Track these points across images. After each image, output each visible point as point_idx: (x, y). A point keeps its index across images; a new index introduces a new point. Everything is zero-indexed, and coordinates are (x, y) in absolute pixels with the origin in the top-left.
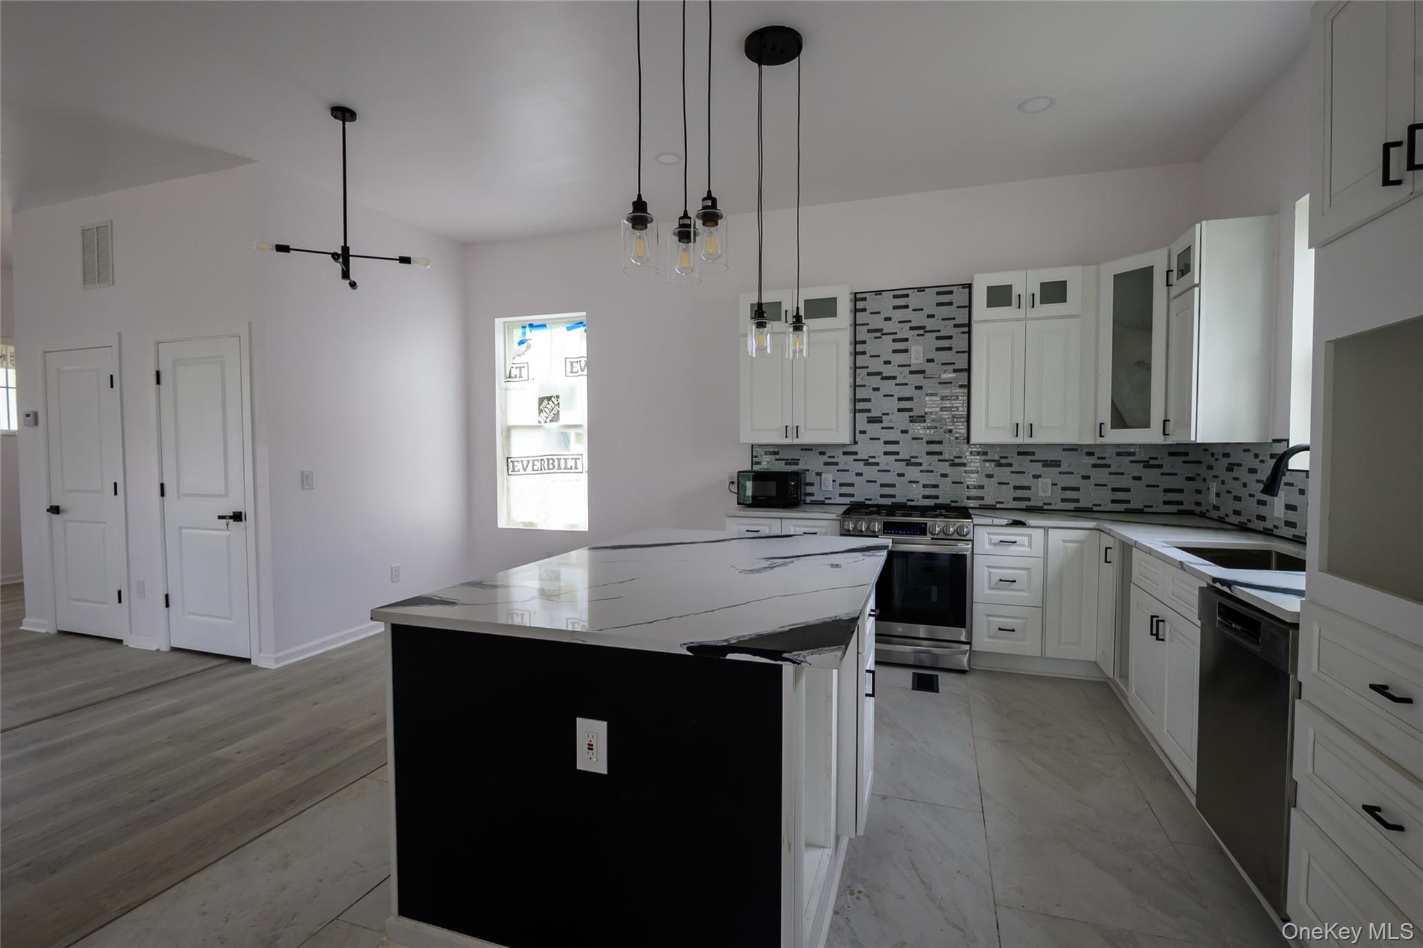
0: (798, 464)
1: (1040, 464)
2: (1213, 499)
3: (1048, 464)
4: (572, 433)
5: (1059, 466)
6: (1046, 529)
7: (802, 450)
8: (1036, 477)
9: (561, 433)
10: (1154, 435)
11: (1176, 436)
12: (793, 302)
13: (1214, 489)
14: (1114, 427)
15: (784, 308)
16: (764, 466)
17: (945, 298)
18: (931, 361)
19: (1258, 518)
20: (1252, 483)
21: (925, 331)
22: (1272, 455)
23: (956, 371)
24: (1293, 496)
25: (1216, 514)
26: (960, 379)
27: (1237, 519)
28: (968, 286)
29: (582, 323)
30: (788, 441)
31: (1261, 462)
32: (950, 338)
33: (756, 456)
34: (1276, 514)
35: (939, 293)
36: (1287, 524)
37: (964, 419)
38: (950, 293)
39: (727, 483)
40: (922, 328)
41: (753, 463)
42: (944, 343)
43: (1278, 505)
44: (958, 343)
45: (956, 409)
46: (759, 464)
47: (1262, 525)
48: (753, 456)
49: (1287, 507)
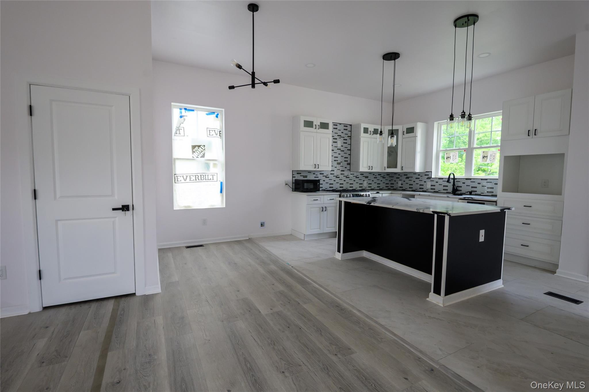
0: (307, 177)
1: (365, 177)
2: (400, 185)
3: (367, 177)
4: (211, 163)
5: (368, 178)
6: (382, 194)
7: (308, 172)
8: (364, 181)
9: (206, 163)
10: (398, 170)
11: (405, 170)
12: (317, 122)
13: (400, 183)
14: (387, 168)
15: (314, 124)
16: (296, 178)
17: (346, 128)
18: (342, 146)
19: (420, 188)
20: (417, 181)
21: (341, 137)
22: (425, 175)
23: (348, 150)
24: (434, 183)
25: (401, 189)
26: (349, 152)
27: (411, 189)
28: (351, 125)
29: (214, 113)
30: (315, 169)
31: (421, 176)
32: (346, 140)
33: (294, 175)
34: (428, 187)
35: (344, 126)
36: (431, 189)
37: (349, 164)
38: (347, 126)
39: (284, 184)
40: (340, 136)
41: (293, 177)
42: (345, 141)
43: (428, 185)
44: (348, 141)
45: (347, 161)
46: (295, 177)
47: (421, 190)
48: (293, 175)
49: (432, 185)
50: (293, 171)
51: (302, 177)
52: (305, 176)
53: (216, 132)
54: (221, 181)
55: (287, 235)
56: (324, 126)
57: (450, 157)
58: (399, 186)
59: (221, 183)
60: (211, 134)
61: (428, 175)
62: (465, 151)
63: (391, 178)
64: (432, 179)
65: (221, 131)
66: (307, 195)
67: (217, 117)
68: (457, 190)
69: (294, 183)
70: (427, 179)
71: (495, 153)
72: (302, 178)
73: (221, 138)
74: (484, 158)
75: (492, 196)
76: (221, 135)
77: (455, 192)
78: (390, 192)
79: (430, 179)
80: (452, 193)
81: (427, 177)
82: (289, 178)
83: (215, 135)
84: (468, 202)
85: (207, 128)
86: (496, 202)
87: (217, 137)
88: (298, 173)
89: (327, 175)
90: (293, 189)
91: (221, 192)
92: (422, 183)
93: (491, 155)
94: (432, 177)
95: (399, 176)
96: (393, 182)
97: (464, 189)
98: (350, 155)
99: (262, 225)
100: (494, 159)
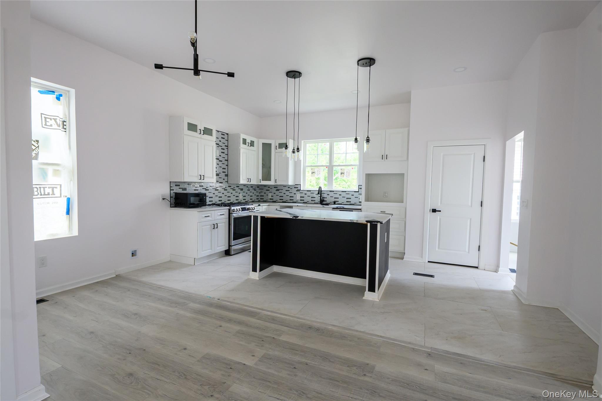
0: (186, 190)
1: (240, 190)
3: (242, 190)
4: (50, 170)
5: (243, 190)
6: (262, 206)
7: (189, 184)
8: (239, 193)
9: (40, 168)
10: (271, 183)
11: (278, 183)
12: (201, 127)
13: (270, 195)
14: (262, 180)
15: (199, 128)
16: (175, 191)
17: (223, 136)
18: (220, 156)
19: (290, 200)
20: (287, 193)
21: (219, 146)
22: (295, 188)
23: (225, 160)
24: (303, 195)
25: (272, 201)
26: (226, 163)
27: (281, 201)
28: (228, 134)
29: (53, 92)
30: (200, 181)
31: (291, 189)
32: (224, 149)
33: (172, 187)
34: (297, 199)
35: (222, 134)
36: (301, 200)
37: (227, 175)
38: (224, 135)
39: (161, 199)
40: (218, 144)
41: (171, 190)
42: (223, 151)
43: (298, 197)
44: (226, 151)
45: (225, 172)
46: (173, 190)
47: (292, 201)
48: (170, 187)
49: (301, 197)
50: (170, 182)
51: (181, 189)
52: (184, 188)
53: (58, 121)
54: (67, 197)
55: (166, 262)
56: (207, 131)
57: (315, 172)
58: (269, 198)
59: (69, 200)
60: (48, 124)
61: (298, 188)
62: (327, 168)
63: (261, 191)
64: (301, 191)
65: (65, 122)
66: (198, 212)
67: (58, 98)
68: (323, 201)
69: (172, 197)
70: (297, 191)
71: (350, 171)
72: (181, 191)
73: (65, 131)
74: (341, 174)
75: (350, 205)
76: (65, 128)
77: (322, 202)
78: (268, 204)
79: (300, 191)
80: (320, 204)
81: (296, 189)
82: (165, 191)
83: (55, 126)
84: (340, 210)
85: (41, 114)
86: (361, 209)
87: (60, 130)
88: (176, 185)
89: (207, 187)
90: (171, 205)
91: (68, 213)
92: (292, 195)
93: (347, 172)
94: (301, 190)
95: (269, 189)
96: (263, 194)
97: (328, 200)
98: (227, 165)
99: (133, 254)
100: (349, 175)
